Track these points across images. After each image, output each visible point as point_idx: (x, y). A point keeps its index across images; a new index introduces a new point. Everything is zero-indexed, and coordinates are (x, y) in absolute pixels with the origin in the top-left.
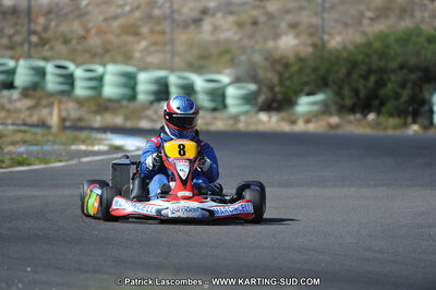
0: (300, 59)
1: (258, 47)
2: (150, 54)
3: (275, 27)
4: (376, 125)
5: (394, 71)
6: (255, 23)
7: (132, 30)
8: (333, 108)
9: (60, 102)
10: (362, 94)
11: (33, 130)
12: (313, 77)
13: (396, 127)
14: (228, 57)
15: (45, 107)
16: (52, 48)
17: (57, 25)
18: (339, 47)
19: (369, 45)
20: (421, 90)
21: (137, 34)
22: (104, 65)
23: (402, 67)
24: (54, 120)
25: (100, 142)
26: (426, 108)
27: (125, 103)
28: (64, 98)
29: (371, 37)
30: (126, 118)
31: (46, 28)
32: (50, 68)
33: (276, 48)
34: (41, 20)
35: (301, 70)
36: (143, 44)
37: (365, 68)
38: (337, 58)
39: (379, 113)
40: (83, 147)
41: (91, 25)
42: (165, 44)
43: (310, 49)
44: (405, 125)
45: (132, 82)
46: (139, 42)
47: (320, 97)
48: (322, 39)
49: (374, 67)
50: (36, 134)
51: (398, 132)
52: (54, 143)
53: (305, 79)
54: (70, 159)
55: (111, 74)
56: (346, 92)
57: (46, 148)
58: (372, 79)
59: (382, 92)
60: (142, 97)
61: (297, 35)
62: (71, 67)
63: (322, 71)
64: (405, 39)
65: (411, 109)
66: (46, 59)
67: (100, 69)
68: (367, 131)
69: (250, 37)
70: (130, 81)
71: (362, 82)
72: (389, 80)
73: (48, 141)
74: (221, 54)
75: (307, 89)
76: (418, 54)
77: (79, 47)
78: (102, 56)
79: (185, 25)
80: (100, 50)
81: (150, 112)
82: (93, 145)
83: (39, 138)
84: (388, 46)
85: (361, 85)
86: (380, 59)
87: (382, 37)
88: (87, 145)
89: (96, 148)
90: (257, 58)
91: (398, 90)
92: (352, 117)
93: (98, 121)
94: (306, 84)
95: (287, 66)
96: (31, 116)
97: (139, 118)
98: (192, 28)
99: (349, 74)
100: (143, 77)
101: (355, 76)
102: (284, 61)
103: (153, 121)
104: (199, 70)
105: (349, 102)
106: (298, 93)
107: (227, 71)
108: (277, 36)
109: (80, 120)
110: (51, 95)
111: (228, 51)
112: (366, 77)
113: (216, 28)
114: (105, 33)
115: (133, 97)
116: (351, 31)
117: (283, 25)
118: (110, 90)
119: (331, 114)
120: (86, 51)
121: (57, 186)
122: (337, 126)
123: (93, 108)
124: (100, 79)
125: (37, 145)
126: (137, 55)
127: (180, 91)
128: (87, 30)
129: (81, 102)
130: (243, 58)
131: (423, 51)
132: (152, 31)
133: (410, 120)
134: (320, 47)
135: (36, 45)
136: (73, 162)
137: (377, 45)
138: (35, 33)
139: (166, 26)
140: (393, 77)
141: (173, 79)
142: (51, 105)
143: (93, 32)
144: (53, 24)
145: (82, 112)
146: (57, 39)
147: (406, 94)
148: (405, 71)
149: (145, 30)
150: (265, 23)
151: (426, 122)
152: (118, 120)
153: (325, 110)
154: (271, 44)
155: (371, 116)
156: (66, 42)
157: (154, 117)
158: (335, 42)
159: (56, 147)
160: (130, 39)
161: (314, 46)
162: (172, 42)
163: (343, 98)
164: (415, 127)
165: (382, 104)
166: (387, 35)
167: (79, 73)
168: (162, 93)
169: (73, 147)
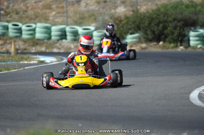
0: (127, 18)
1: (107, 12)
2: (57, 17)
3: (115, 3)
4: (164, 47)
5: (170, 22)
6: (105, 2)
7: (48, 7)
8: (143, 40)
9: (15, 42)
10: (156, 33)
11: (3, 55)
12: (133, 26)
13: (173, 48)
14: (93, 18)
15: (9, 44)
16: (11, 17)
17: (13, 6)
18: (145, 11)
19: (158, 10)
20: (184, 30)
21: (50, 8)
22: (36, 24)
23: (175, 20)
24: (12, 50)
25: (33, 59)
26: (186, 38)
27: (46, 41)
28: (18, 40)
29: (159, 6)
30: (47, 48)
31: (8, 7)
32: (10, 25)
33: (116, 13)
34: (6, 3)
35: (127, 23)
36: (54, 13)
37: (157, 21)
38: (144, 16)
39: (164, 41)
40: (26, 62)
41: (29, 5)
42: (64, 13)
43: (131, 13)
44: (177, 46)
45: (49, 31)
46: (51, 13)
47: (136, 35)
48: (137, 8)
49: (162, 20)
50: (4, 57)
51: (174, 50)
52: (12, 60)
53: (130, 27)
54: (20, 68)
55: (39, 27)
56: (149, 32)
57: (8, 63)
58: (161, 25)
59: (166, 32)
60: (53, 38)
61: (125, 7)
62: (20, 25)
63: (137, 23)
64: (175, 7)
65: (180, 39)
66: (8, 22)
67: (34, 26)
68: (159, 50)
69: (103, 8)
70: (48, 31)
71: (156, 27)
72: (169, 26)
73: (10, 60)
74: (90, 16)
75: (130, 31)
76: (182, 13)
77: (23, 15)
78: (34, 19)
79: (73, 4)
80: (33, 17)
81: (58, 45)
82: (31, 61)
83: (5, 58)
84: (168, 10)
85: (155, 29)
86: (164, 16)
87: (165, 6)
88: (28, 61)
89: (32, 62)
90: (107, 18)
91: (173, 30)
92: (152, 44)
93: (33, 50)
94: (130, 29)
95: (121, 21)
96: (2, 48)
97: (53, 48)
98: (76, 5)
99: (150, 24)
100: (53, 28)
101: (153, 25)
102: (119, 19)
103: (59, 49)
104: (80, 24)
105: (150, 37)
106: (126, 33)
107: (93, 25)
108: (116, 7)
109: (25, 49)
110: (11, 38)
111: (93, 15)
112: (158, 25)
113: (87, 4)
114: (36, 8)
115: (50, 38)
116: (150, 4)
117: (119, 2)
118: (39, 35)
119: (142, 43)
120: (27, 17)
121: (13, 81)
122: (145, 48)
123: (31, 44)
124: (34, 30)
125: (4, 62)
126: (51, 18)
127: (71, 34)
128: (27, 8)
129: (25, 41)
130: (100, 18)
131: (184, 12)
132: (57, 7)
133: (179, 44)
134: (136, 12)
135: (3, 15)
136: (21, 69)
137: (162, 10)
138: (2, 9)
139: (64, 4)
140: (170, 25)
141: (68, 29)
142: (11, 43)
143: (30, 8)
144: (11, 5)
145: (26, 46)
146: (13, 12)
147: (176, 32)
148: (176, 22)
149: (54, 6)
150: (110, 2)
151: (187, 45)
152: (43, 49)
153: (139, 41)
154: (113, 11)
155: (161, 43)
156: (17, 13)
157: (60, 47)
158: (143, 9)
159: (13, 63)
160: (48, 11)
161: (133, 11)
162: (67, 12)
163: (148, 35)
164: (182, 47)
165: (166, 37)
166: (167, 5)
167: (24, 27)
168: (63, 35)
169: (21, 62)
